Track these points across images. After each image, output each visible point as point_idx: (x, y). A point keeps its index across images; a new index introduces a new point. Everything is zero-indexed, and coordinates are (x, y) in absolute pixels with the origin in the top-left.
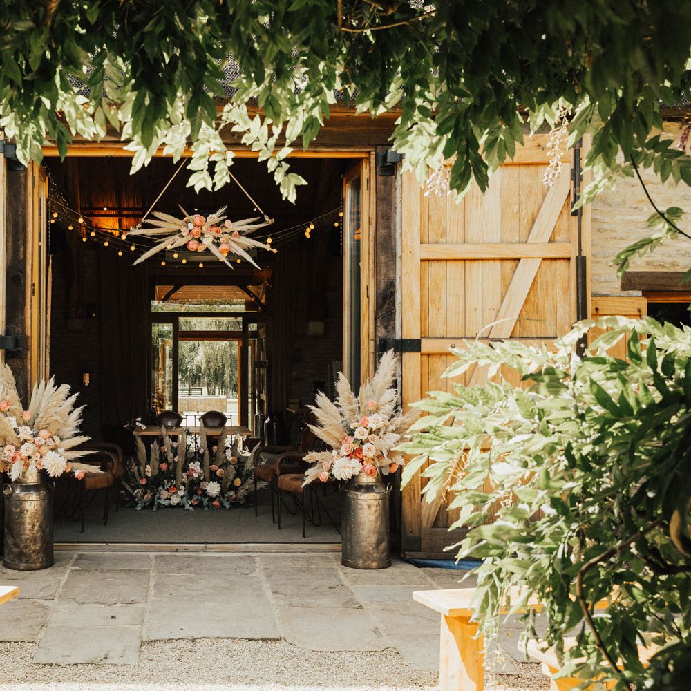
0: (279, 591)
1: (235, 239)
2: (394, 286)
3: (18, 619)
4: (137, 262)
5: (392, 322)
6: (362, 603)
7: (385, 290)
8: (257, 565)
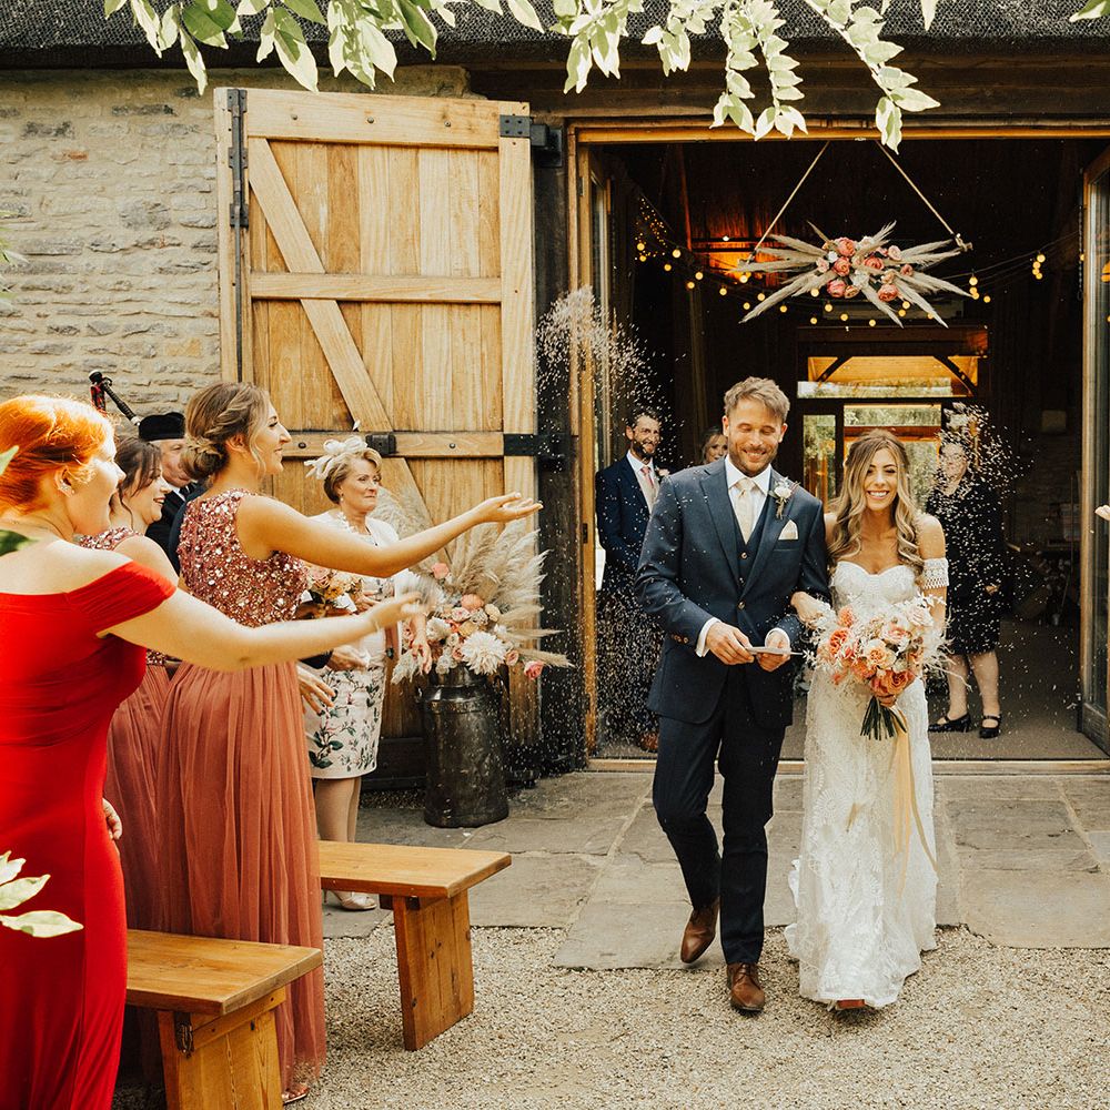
0: (968, 841)
1: (906, 278)
3: (544, 887)
6: (1100, 862)
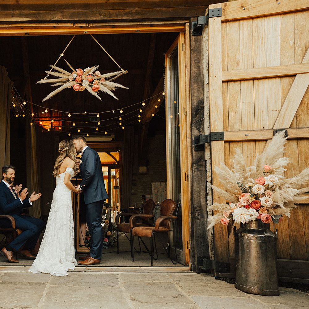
0: (136, 299)
1: (103, 82)
2: (203, 104)
4: (45, 99)
5: (202, 126)
7: (197, 106)
8: (119, 280)
